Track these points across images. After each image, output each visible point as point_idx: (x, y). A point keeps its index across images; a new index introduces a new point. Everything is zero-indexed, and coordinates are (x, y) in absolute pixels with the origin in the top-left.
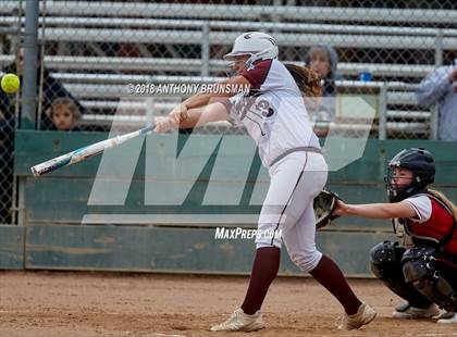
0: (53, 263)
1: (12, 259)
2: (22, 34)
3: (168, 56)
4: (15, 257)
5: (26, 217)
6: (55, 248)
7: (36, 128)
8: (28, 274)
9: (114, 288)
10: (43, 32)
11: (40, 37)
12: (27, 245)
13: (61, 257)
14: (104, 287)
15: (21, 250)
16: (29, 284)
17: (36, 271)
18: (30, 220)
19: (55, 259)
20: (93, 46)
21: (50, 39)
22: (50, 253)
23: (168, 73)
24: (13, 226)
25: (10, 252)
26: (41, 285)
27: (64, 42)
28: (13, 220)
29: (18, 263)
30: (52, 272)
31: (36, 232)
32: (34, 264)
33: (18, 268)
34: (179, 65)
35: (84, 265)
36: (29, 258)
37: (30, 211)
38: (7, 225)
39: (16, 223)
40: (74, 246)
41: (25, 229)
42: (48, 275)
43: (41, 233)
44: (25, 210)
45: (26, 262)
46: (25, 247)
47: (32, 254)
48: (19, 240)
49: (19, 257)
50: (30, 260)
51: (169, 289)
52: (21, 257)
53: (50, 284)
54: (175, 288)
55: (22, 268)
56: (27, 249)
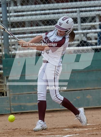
0: (22, 110)
1: (6, 110)
4: (7, 109)
5: (9, 93)
6: (22, 104)
7: (10, 58)
12: (11, 104)
13: (25, 107)
15: (9, 106)
18: (11, 94)
19: (23, 108)
22: (21, 106)
24: (5, 97)
25: (5, 107)
28: (5, 94)
29: (8, 111)
30: (22, 113)
31: (14, 98)
33: (9, 113)
35: (34, 110)
36: (13, 109)
37: (11, 91)
38: (3, 97)
39: (6, 95)
40: (30, 102)
41: (10, 98)
42: (20, 115)
43: (16, 98)
44: (9, 90)
45: (11, 110)
46: (10, 104)
47: (13, 107)
48: (8, 102)
49: (8, 109)
50: (13, 110)
51: (66, 116)
52: (9, 109)
53: (20, 118)
54: (69, 115)
55: (10, 113)
56: (11, 105)
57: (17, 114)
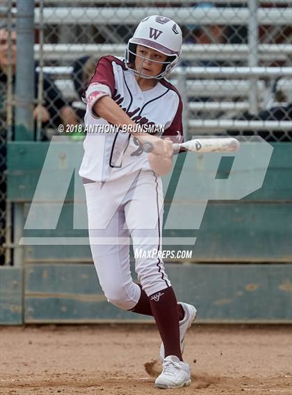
0: (62, 314)
1: (7, 311)
2: (13, 16)
3: (207, 41)
4: (11, 308)
5: (24, 256)
6: (63, 295)
7: (35, 140)
8: (29, 330)
9: (143, 346)
10: (41, 12)
11: (37, 20)
12: (27, 292)
13: (72, 306)
14: (129, 344)
15: (19, 298)
16: (30, 343)
17: (39, 326)
18: (30, 260)
19: (64, 309)
20: (107, 31)
21: (50, 21)
22: (58, 301)
23: (205, 63)
24: (7, 267)
25: (4, 302)
26: (46, 345)
27: (70, 25)
28: (8, 259)
29: (15, 315)
31: (38, 275)
32: (35, 316)
33: (15, 323)
34: (221, 52)
39: (12, 263)
42: (54, 330)
43: (45, 275)
45: (26, 314)
46: (23, 294)
47: (33, 303)
48: (16, 285)
49: (16, 308)
50: (31, 312)
51: (214, 345)
52: (19, 308)
53: (58, 342)
54: (221, 343)
55: (20, 322)
56: (26, 298)
57: (43, 328)
